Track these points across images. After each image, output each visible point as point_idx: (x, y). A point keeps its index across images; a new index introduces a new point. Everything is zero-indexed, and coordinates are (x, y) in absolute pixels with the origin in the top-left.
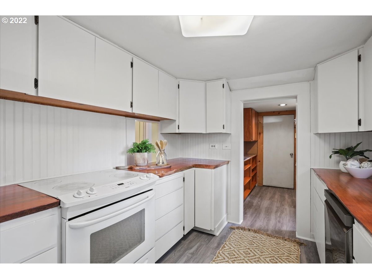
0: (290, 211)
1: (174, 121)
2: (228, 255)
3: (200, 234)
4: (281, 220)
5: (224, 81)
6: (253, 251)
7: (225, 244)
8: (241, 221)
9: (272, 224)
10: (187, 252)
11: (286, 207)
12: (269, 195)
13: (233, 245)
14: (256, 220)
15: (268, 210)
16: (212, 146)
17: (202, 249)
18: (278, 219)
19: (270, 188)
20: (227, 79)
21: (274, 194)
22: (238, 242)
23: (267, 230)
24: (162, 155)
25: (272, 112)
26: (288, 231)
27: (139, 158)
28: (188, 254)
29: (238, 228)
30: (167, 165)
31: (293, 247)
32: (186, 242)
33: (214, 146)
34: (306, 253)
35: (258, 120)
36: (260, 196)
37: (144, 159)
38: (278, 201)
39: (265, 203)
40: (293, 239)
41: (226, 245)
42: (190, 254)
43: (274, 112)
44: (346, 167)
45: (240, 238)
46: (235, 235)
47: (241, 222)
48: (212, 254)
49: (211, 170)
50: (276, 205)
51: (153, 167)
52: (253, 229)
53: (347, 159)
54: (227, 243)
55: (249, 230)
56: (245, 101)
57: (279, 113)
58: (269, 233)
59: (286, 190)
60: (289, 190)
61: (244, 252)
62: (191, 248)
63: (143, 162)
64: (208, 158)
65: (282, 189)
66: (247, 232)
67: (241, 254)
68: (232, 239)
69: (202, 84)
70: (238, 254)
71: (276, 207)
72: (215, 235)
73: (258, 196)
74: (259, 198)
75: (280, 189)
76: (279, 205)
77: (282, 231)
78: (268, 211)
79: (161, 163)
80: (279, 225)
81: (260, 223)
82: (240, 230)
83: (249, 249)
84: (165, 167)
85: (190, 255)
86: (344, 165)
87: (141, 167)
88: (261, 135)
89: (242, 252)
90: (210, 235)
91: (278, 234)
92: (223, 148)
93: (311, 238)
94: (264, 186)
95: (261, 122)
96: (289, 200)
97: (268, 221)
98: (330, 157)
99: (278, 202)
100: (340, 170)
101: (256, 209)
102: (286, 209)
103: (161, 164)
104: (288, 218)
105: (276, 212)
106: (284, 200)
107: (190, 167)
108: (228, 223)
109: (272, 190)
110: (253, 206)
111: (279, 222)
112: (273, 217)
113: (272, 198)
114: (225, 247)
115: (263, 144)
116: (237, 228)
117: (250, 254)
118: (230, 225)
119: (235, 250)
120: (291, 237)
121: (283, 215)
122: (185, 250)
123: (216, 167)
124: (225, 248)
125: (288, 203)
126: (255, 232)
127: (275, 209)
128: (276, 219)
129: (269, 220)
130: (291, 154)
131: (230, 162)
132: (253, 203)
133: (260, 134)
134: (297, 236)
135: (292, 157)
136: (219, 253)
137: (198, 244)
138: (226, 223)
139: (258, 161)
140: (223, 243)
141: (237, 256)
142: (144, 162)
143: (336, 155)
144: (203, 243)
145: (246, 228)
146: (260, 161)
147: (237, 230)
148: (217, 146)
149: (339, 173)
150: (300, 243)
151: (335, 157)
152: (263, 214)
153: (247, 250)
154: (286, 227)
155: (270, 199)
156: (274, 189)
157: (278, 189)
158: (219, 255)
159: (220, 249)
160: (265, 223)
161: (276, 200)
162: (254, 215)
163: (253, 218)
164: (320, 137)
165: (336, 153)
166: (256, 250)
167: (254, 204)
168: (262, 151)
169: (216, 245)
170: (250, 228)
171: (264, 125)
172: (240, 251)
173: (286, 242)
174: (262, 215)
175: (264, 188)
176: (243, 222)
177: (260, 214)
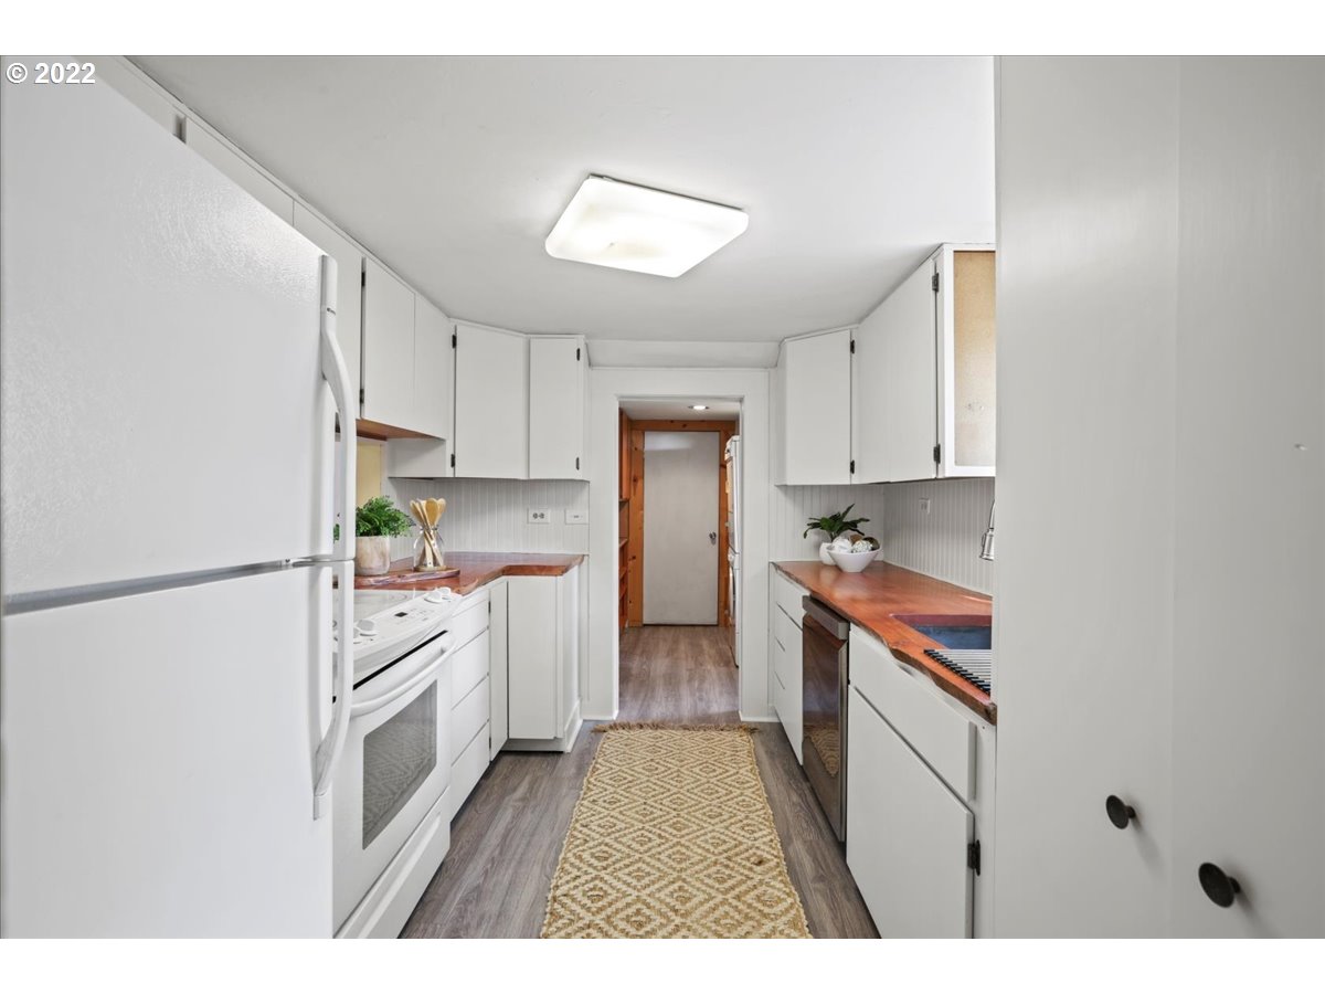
0: (718, 674)
1: (438, 441)
2: (611, 782)
3: (523, 759)
4: (704, 694)
5: (579, 342)
6: (662, 762)
7: (596, 763)
8: (616, 712)
9: (687, 706)
10: (507, 798)
11: (709, 667)
12: (663, 647)
13: (615, 761)
14: (649, 705)
15: (670, 678)
16: (535, 516)
17: (543, 786)
18: (697, 694)
19: (662, 629)
20: (588, 336)
21: (676, 642)
22: (624, 753)
23: (680, 720)
24: (432, 542)
25: (666, 421)
26: (724, 713)
27: (369, 551)
28: (511, 803)
29: (614, 727)
30: (447, 569)
31: (739, 739)
32: (496, 780)
33: (542, 516)
34: (763, 743)
35: (632, 441)
36: (643, 652)
37: (383, 555)
38: (687, 656)
39: (660, 665)
40: (736, 726)
41: (598, 766)
42: (516, 801)
43: (672, 421)
44: (833, 552)
45: (626, 745)
46: (611, 744)
47: (615, 715)
48: (571, 788)
49: (554, 578)
50: (685, 667)
51: (413, 577)
52: (649, 722)
53: (833, 539)
54: (600, 761)
55: (641, 727)
56: (623, 397)
57: (685, 426)
58: (685, 722)
59: (701, 628)
60: (708, 629)
61: (644, 768)
62: (515, 789)
63: (381, 564)
64: (522, 550)
65: (692, 628)
66: (637, 732)
67: (639, 773)
68: (608, 752)
69: (520, 341)
70: (632, 775)
71: (687, 670)
72: (562, 753)
73: (639, 651)
74: (641, 655)
75: (687, 628)
76: (691, 664)
77: (710, 716)
78: (672, 681)
79: (432, 565)
80: (701, 706)
81: (658, 711)
82: (621, 731)
83: (652, 760)
84: (445, 573)
85: (520, 804)
86: (830, 548)
87: (381, 579)
88: (639, 483)
89: (641, 770)
90: (547, 753)
91: (704, 723)
92: (568, 522)
93: (768, 715)
94: (645, 625)
95: (639, 447)
96: (713, 652)
97: (676, 701)
98: (805, 535)
99: (690, 659)
100: (821, 562)
101: (643, 682)
102: (709, 671)
103: (430, 566)
104: (717, 690)
105: (690, 680)
106: (701, 652)
107: (495, 575)
108: (584, 721)
109: (669, 634)
110: (632, 675)
111: (701, 699)
112: (685, 691)
113: (671, 652)
114: (598, 769)
115: (642, 509)
116: (611, 728)
117: (657, 769)
118: (591, 725)
119: (623, 768)
120: (731, 722)
121: (706, 685)
122: (502, 797)
123: (564, 570)
124: (599, 772)
125: (710, 657)
126: (656, 726)
127: (684, 674)
128: (693, 694)
129: (678, 699)
130: (711, 536)
131: (586, 558)
132: (630, 669)
133: (635, 480)
134: (742, 719)
135: (713, 543)
136: (589, 782)
137: (528, 779)
138: (579, 723)
139: (630, 557)
140: (588, 765)
141: (630, 778)
142: (384, 565)
143: (814, 530)
144: (539, 774)
145: (633, 723)
146: (634, 558)
147: (612, 733)
148: (549, 514)
149: (819, 567)
150: (752, 730)
151: (813, 535)
152: (661, 690)
153: (648, 764)
154: (718, 705)
155: (668, 655)
156: (673, 630)
157: (682, 629)
158: (591, 786)
159: (589, 774)
160: (671, 708)
161: (683, 656)
162: (642, 695)
163: (640, 702)
164: (786, 494)
165: (815, 526)
166: (667, 759)
167: (634, 672)
168: (641, 528)
169: (573, 771)
170: (641, 722)
171: (645, 456)
172: (636, 768)
173: (725, 733)
174: (660, 692)
175: (647, 631)
176: (619, 714)
177: (653, 690)
